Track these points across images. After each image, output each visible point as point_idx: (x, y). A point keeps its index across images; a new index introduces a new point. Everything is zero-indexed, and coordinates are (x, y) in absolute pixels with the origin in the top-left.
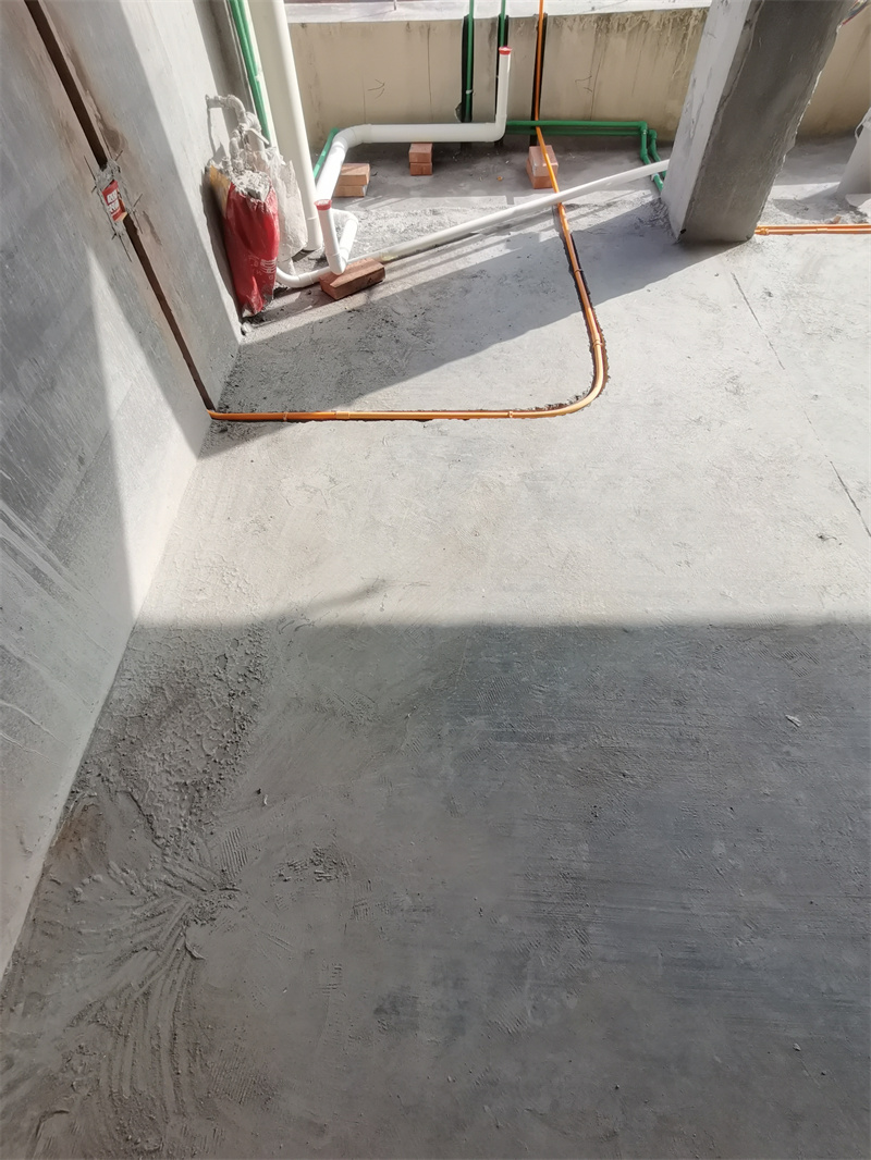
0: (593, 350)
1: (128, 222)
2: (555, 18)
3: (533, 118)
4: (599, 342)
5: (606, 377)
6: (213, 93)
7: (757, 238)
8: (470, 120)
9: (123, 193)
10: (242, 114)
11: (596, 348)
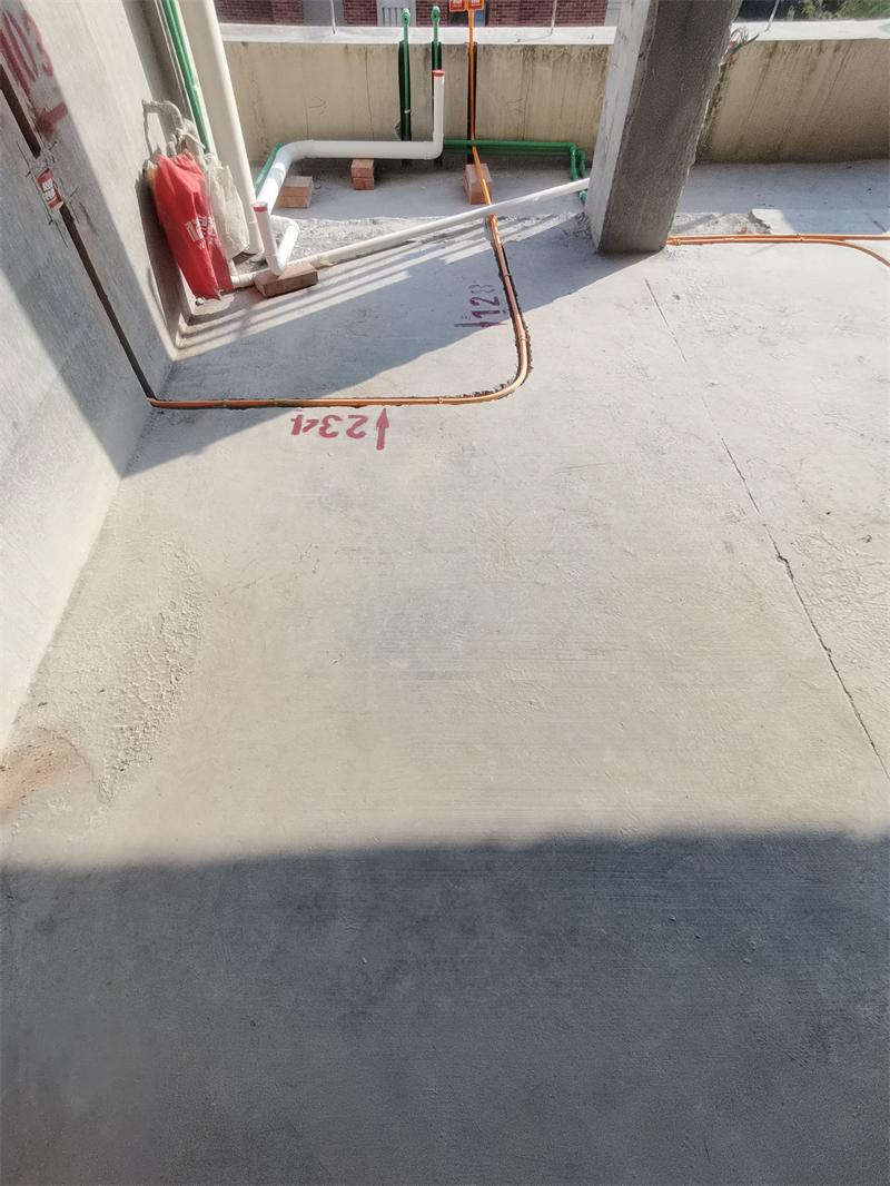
0: (518, 345)
1: (64, 210)
2: (485, 46)
3: (469, 138)
4: (524, 337)
5: (529, 368)
6: (149, 99)
7: (669, 248)
8: (410, 139)
9: (59, 183)
10: (178, 120)
11: (521, 343)
